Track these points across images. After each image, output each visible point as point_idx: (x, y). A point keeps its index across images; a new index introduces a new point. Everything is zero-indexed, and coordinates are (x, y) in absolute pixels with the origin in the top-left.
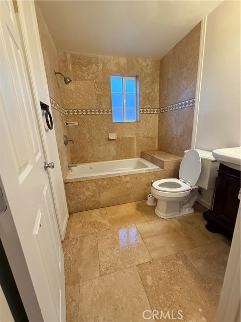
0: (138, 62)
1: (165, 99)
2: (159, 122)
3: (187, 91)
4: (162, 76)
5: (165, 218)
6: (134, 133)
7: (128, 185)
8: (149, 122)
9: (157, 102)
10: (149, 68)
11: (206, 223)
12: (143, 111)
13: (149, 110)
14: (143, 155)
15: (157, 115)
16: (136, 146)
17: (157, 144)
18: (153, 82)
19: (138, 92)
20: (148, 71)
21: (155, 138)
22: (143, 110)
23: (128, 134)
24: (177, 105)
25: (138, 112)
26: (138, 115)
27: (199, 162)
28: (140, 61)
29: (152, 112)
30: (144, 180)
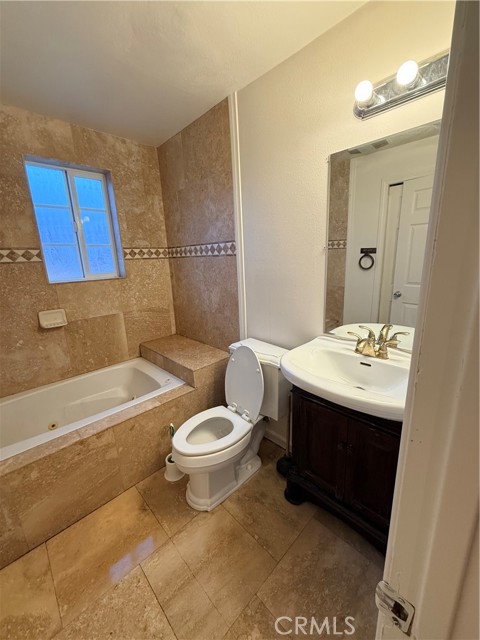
0: (104, 141)
1: (178, 231)
2: (172, 277)
3: (219, 224)
4: (165, 180)
5: (209, 509)
6: (117, 303)
7: (113, 454)
8: (149, 277)
9: (163, 235)
10: (133, 158)
11: (283, 485)
12: (133, 254)
13: (145, 251)
14: (143, 353)
15: (167, 261)
16: (125, 334)
17: (173, 321)
18: (148, 192)
19: (114, 210)
20: (132, 166)
21: (168, 311)
22: (130, 252)
23: (99, 310)
24: (203, 247)
25: (121, 256)
26: (122, 261)
27: (259, 372)
28: (110, 139)
29: (154, 256)
30: (153, 426)
